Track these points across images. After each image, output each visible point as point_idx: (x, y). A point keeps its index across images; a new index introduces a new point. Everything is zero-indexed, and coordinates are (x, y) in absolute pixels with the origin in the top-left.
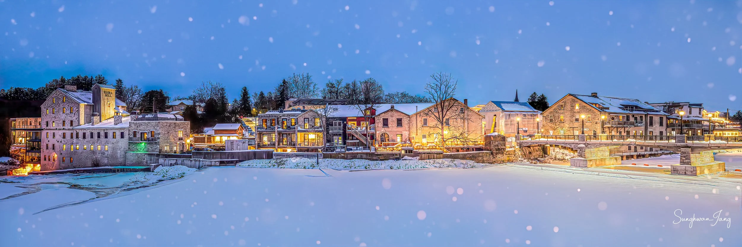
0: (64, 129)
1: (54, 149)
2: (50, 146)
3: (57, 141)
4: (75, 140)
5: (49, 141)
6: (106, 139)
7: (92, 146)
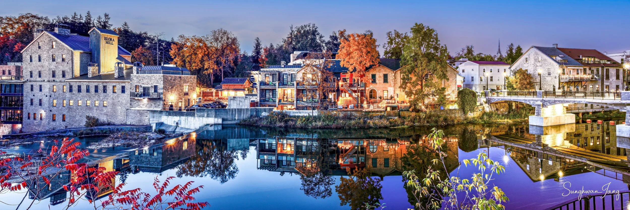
0: (54, 81)
1: (40, 104)
2: (36, 102)
3: (45, 95)
4: (68, 95)
5: (34, 96)
6: (105, 94)
7: (88, 102)
